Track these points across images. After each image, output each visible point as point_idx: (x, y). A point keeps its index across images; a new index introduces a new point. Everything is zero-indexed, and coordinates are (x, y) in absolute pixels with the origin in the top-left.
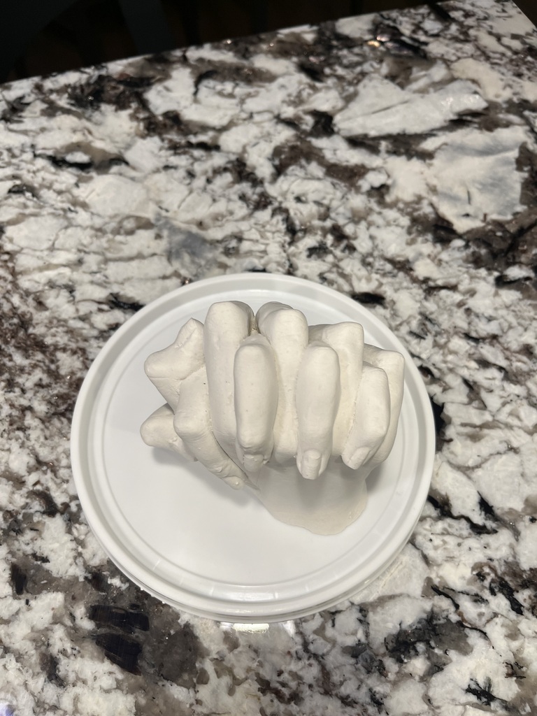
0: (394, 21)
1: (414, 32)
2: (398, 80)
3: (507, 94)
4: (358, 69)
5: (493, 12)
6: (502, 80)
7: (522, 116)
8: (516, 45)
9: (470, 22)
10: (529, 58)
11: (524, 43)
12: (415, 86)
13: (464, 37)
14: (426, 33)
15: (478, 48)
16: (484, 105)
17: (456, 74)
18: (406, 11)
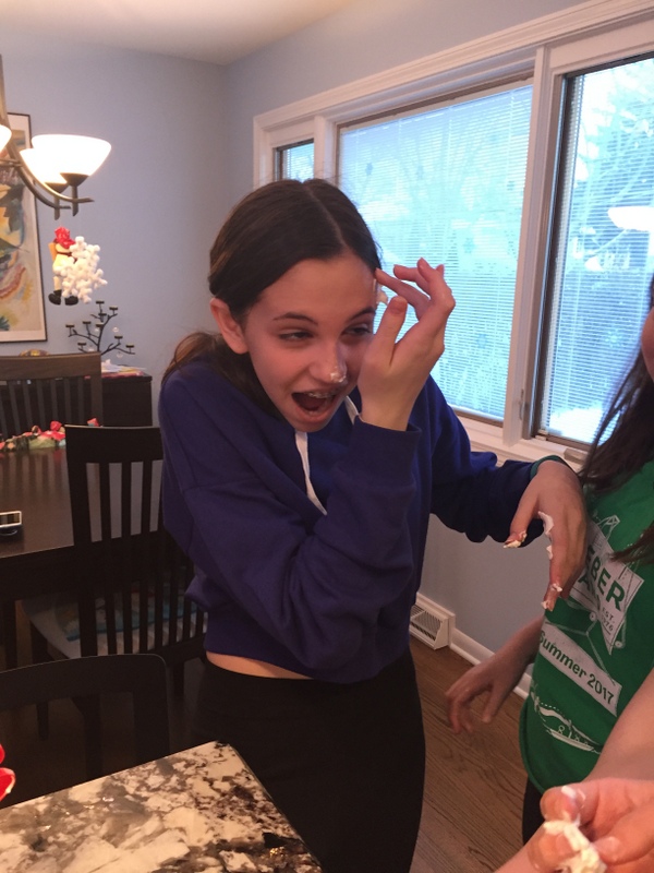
0: (122, 781)
1: (138, 789)
2: (114, 839)
3: (209, 837)
4: (80, 833)
5: (211, 759)
6: (206, 824)
7: (218, 857)
8: (226, 787)
9: (190, 771)
10: (235, 798)
11: (232, 784)
12: (127, 843)
13: (182, 787)
14: (148, 788)
15: (191, 796)
16: (187, 851)
17: (167, 825)
18: (135, 769)
